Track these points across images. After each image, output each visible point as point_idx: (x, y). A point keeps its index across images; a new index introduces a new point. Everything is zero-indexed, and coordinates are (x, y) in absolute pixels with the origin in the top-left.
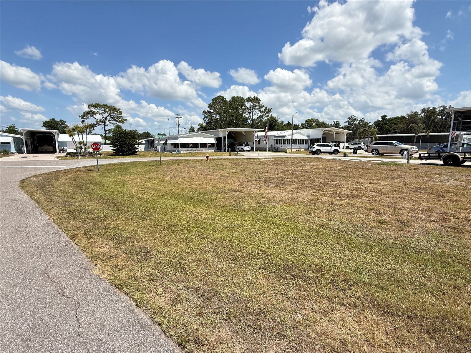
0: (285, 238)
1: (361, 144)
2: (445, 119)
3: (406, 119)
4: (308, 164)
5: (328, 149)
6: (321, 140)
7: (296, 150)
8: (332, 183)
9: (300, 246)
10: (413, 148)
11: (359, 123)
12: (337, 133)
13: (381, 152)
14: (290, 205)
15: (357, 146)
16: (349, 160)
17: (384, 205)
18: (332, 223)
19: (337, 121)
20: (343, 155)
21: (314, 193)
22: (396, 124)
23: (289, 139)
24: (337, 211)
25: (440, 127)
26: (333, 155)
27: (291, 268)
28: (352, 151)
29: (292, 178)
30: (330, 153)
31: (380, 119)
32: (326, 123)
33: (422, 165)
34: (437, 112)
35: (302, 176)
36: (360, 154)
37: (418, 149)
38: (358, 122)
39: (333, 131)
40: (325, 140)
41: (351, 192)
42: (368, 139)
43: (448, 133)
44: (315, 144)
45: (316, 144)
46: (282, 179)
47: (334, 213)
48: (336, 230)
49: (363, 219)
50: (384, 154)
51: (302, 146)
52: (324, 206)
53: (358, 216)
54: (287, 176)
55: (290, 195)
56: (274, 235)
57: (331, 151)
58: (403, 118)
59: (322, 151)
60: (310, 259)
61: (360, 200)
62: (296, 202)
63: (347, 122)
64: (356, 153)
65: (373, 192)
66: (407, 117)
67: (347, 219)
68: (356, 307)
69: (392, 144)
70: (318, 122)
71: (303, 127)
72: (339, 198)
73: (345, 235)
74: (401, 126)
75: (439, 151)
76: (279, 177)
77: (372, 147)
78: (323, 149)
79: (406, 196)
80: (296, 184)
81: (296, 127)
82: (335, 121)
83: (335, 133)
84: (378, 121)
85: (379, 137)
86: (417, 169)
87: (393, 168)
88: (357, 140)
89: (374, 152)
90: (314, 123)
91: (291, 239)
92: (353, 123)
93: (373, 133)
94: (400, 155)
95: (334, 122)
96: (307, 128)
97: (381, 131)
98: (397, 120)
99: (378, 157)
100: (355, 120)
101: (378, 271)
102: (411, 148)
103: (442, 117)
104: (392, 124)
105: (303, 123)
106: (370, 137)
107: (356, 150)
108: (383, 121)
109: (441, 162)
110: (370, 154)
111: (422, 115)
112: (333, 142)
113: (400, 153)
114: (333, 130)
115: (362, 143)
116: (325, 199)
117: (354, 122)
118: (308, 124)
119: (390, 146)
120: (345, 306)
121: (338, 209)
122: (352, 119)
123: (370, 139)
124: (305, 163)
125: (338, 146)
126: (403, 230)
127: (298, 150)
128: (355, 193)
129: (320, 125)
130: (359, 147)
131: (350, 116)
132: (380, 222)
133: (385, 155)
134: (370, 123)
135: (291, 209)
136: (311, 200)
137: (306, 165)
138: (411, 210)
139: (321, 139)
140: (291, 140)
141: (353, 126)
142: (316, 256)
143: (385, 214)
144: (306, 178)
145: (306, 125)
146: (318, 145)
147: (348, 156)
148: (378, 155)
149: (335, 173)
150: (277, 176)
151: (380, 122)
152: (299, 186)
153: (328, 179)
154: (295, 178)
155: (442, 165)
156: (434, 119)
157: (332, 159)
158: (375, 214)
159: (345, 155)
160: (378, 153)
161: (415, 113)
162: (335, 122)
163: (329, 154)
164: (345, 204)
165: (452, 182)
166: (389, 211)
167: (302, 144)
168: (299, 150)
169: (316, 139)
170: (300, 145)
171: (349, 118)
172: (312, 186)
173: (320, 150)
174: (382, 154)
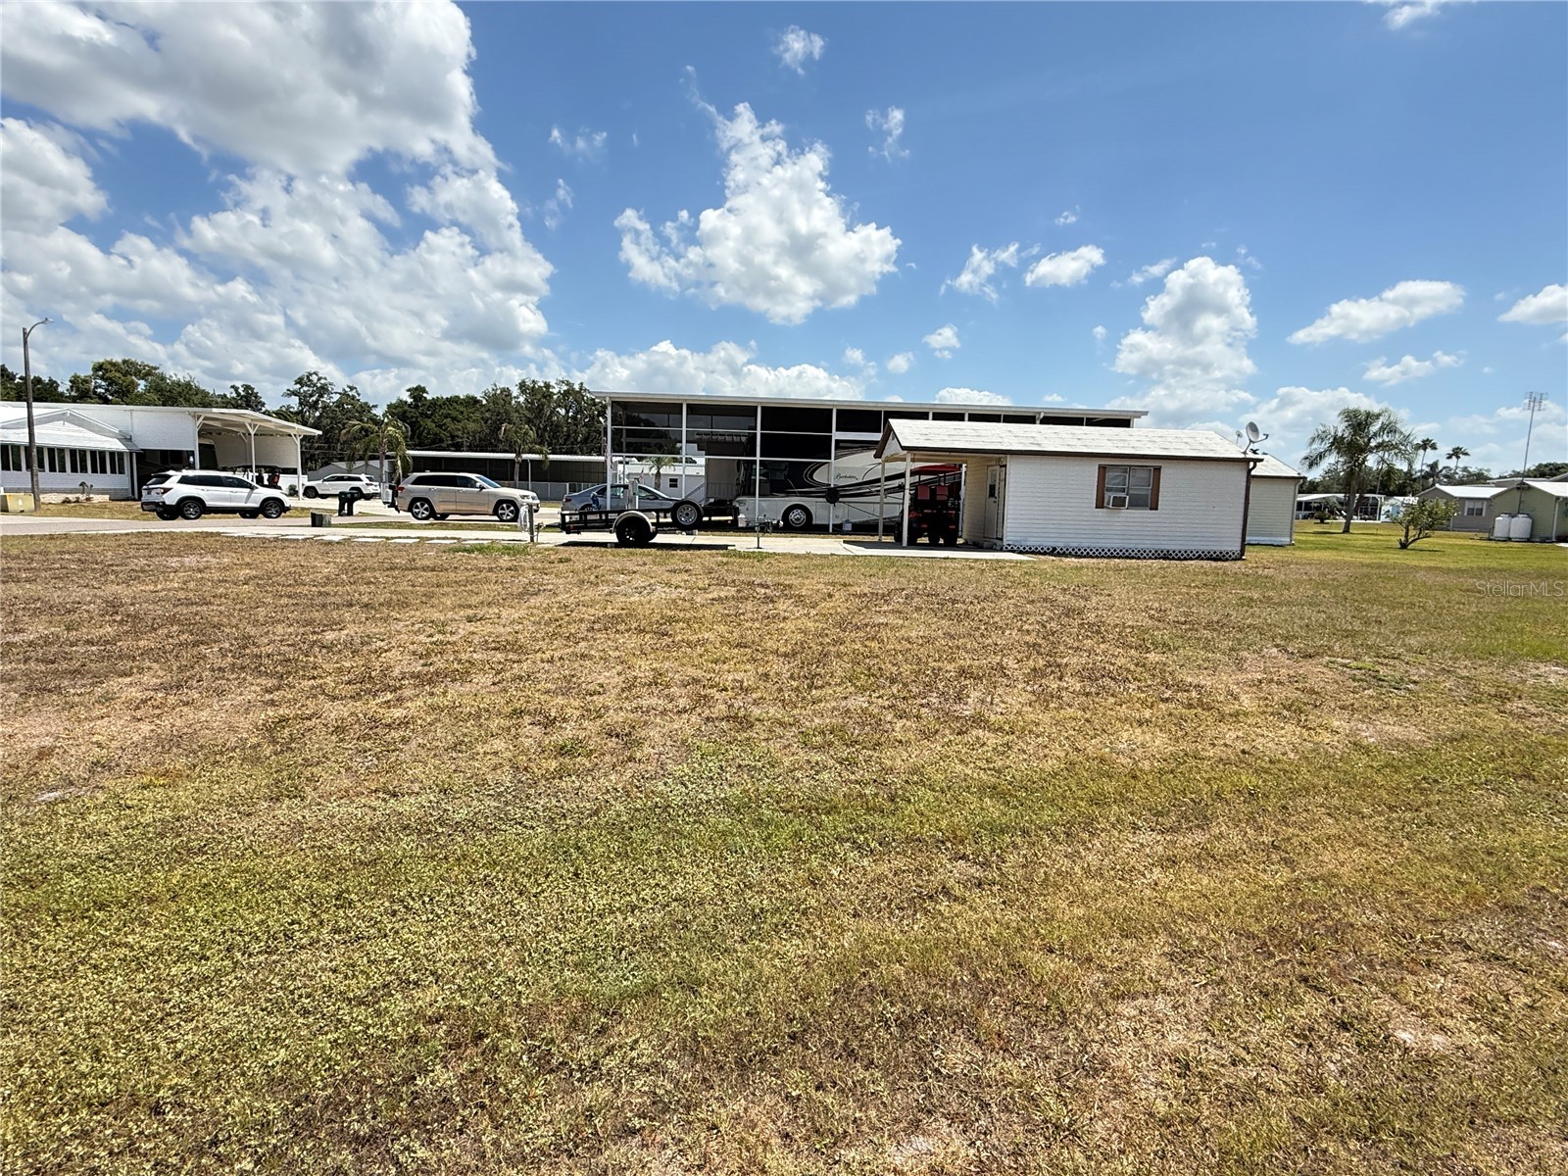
0: (215, 962)
1: (359, 480)
2: (574, 418)
3: (482, 406)
4: (174, 562)
5: (237, 497)
6: (196, 459)
7: (62, 497)
8: (330, 636)
9: (321, 965)
10: (527, 496)
11: (339, 404)
12: (262, 434)
13: (439, 509)
14: (172, 778)
15: (345, 487)
16: (348, 541)
17: (547, 692)
18: (407, 806)
19: (247, 388)
20: (309, 521)
21: (268, 691)
22: (454, 419)
23: (16, 448)
24: (406, 748)
25: (566, 440)
26: (262, 519)
27: (337, 1105)
28: (334, 504)
29: (118, 638)
30: (249, 513)
31: (407, 398)
32: (202, 387)
33: (572, 548)
34: (555, 397)
35: (173, 620)
36: (362, 514)
37: (538, 501)
38: (336, 397)
39: (243, 426)
40: (209, 458)
41: (422, 661)
42: (382, 465)
43: (602, 458)
44: (170, 473)
45: (176, 476)
46: (55, 649)
47: (399, 763)
48: (440, 830)
49: (508, 755)
50: (447, 515)
51: (91, 478)
52: (342, 740)
53: (487, 749)
54: (84, 633)
55: (145, 728)
56: (140, 968)
57: (250, 505)
58: (472, 402)
59: (209, 503)
60: (398, 1006)
61: (468, 685)
62: (195, 752)
63: (294, 393)
64: (350, 513)
65: (495, 649)
66: (484, 402)
67: (455, 771)
68: (666, 1110)
69: (468, 483)
70: (163, 379)
71: (82, 393)
72: (389, 696)
73: (481, 836)
74: (471, 426)
75: (590, 505)
76: (31, 644)
77: (410, 491)
78: (210, 495)
79: (591, 647)
80: (155, 666)
81: (46, 392)
82: (238, 384)
83: (253, 433)
84: (401, 403)
85: (414, 458)
86: (568, 560)
87: (505, 561)
88: (343, 465)
89: (417, 507)
90: (142, 383)
91: (255, 947)
92: (316, 402)
93: (393, 444)
94: (496, 518)
95: (236, 389)
96: (106, 401)
97: (418, 440)
98: (458, 407)
99: (432, 524)
100: (323, 390)
101: (643, 928)
102: (523, 497)
103: (567, 412)
104: (446, 417)
105: (82, 375)
106: (388, 457)
107: (347, 500)
108: (416, 407)
109: (613, 538)
110: (406, 516)
111: (522, 399)
112: (246, 468)
113: (495, 513)
114: (247, 422)
115: (363, 476)
116: (335, 711)
117: (321, 396)
118: (111, 382)
119: (464, 489)
120: (634, 1132)
121: (405, 740)
122: (310, 390)
123: (386, 462)
124: (156, 560)
125: (273, 484)
126: (631, 759)
127: (72, 497)
128: (439, 663)
129: (172, 394)
130: (352, 489)
131: (303, 373)
132: (562, 751)
133: (450, 517)
134: (376, 406)
135: (183, 794)
136: (270, 730)
137: (165, 571)
138: (623, 690)
139: (192, 453)
140: (28, 449)
141: (317, 414)
142: (413, 977)
143: (565, 720)
144: (203, 633)
145: (100, 385)
146: (184, 480)
147: (330, 525)
148: (432, 520)
149: (320, 593)
150: (17, 639)
151: (406, 408)
152: (181, 669)
153: (309, 623)
154: (137, 635)
155: (616, 545)
156: (550, 416)
157: (276, 539)
158: (536, 728)
159: (317, 520)
160: (433, 514)
161: (503, 390)
162: (241, 390)
163: (244, 516)
164: (423, 715)
165: (661, 593)
166: (573, 706)
167: (94, 471)
168: (82, 497)
169: (163, 452)
170: (80, 477)
171: (300, 381)
172: (247, 661)
173: (198, 502)
174: (444, 516)
